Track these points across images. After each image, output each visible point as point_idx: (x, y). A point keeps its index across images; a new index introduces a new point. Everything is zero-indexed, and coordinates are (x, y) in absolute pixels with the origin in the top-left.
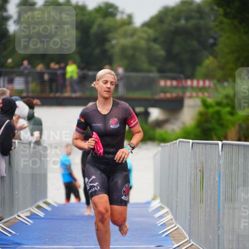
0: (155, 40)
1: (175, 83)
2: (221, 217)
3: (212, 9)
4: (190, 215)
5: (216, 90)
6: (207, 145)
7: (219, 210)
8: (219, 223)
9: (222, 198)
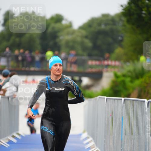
0: (86, 37)
1: (97, 63)
2: (123, 144)
3: (121, 20)
4: (105, 142)
5: (122, 67)
6: (115, 100)
7: (122, 139)
8: (121, 147)
9: (124, 132)
